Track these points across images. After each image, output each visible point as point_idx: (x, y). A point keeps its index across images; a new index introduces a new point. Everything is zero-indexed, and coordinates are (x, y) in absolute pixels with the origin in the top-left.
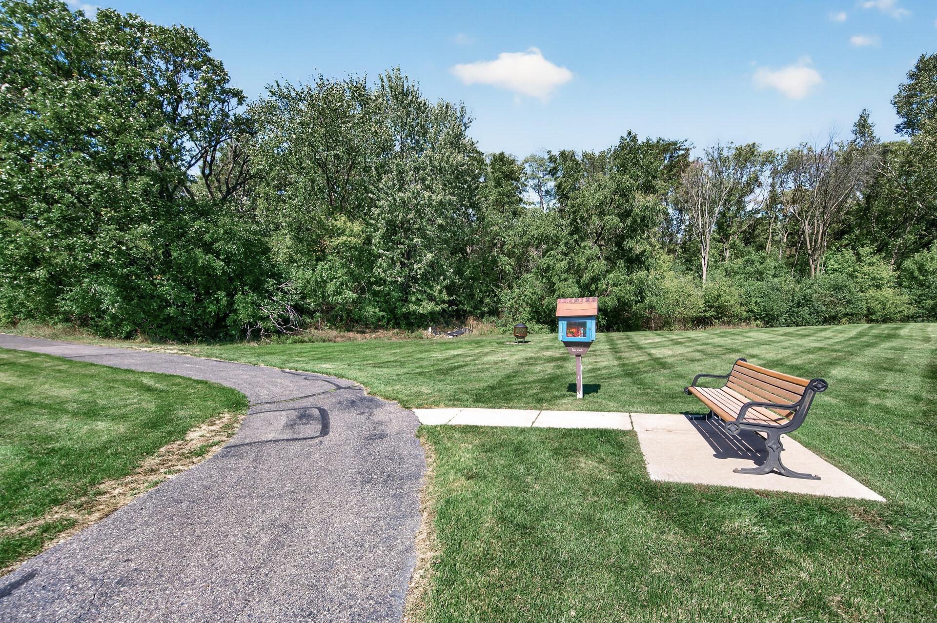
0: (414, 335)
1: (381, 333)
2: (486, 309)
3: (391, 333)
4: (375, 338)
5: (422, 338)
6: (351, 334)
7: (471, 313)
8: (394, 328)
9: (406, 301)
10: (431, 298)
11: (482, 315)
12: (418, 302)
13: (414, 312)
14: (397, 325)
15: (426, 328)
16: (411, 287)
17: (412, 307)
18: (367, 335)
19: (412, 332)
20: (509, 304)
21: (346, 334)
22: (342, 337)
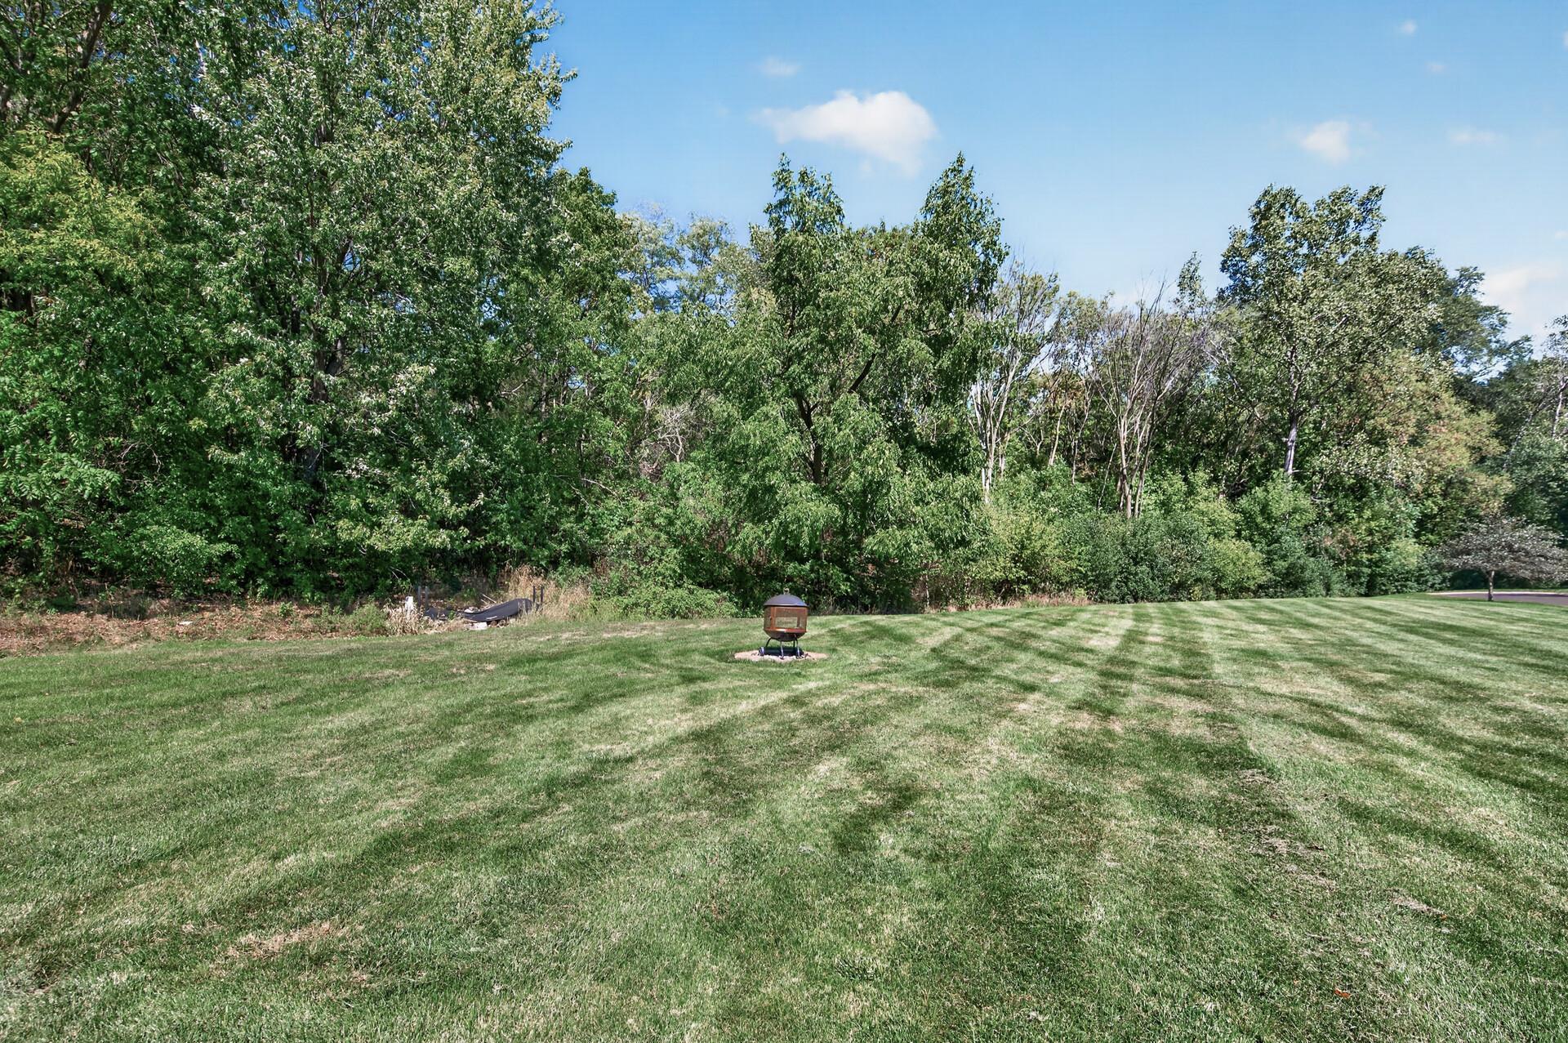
0: (349, 620)
1: (215, 617)
2: (564, 548)
3: (258, 613)
4: (193, 635)
5: (382, 631)
6: (77, 621)
7: (522, 558)
8: (269, 597)
9: (315, 510)
10: (410, 510)
11: (554, 562)
12: (370, 516)
13: (350, 548)
14: (283, 588)
15: (397, 602)
16: (340, 466)
17: (347, 531)
18: (156, 625)
19: (347, 611)
20: (620, 536)
21: (51, 618)
22: (31, 632)
